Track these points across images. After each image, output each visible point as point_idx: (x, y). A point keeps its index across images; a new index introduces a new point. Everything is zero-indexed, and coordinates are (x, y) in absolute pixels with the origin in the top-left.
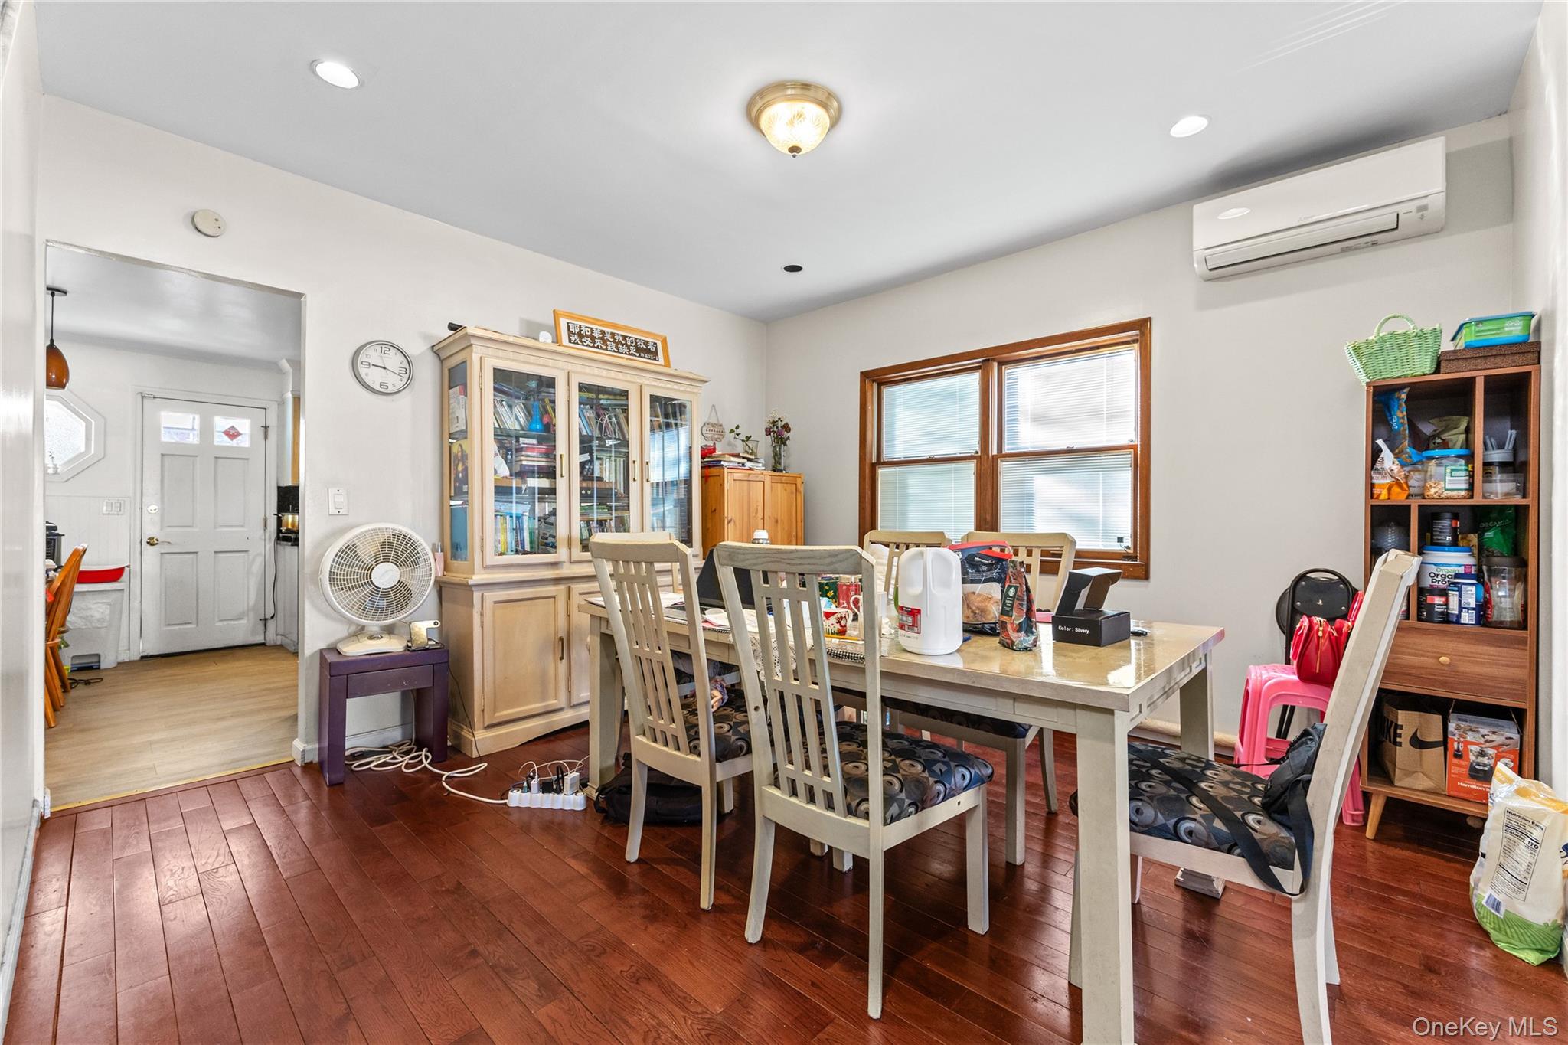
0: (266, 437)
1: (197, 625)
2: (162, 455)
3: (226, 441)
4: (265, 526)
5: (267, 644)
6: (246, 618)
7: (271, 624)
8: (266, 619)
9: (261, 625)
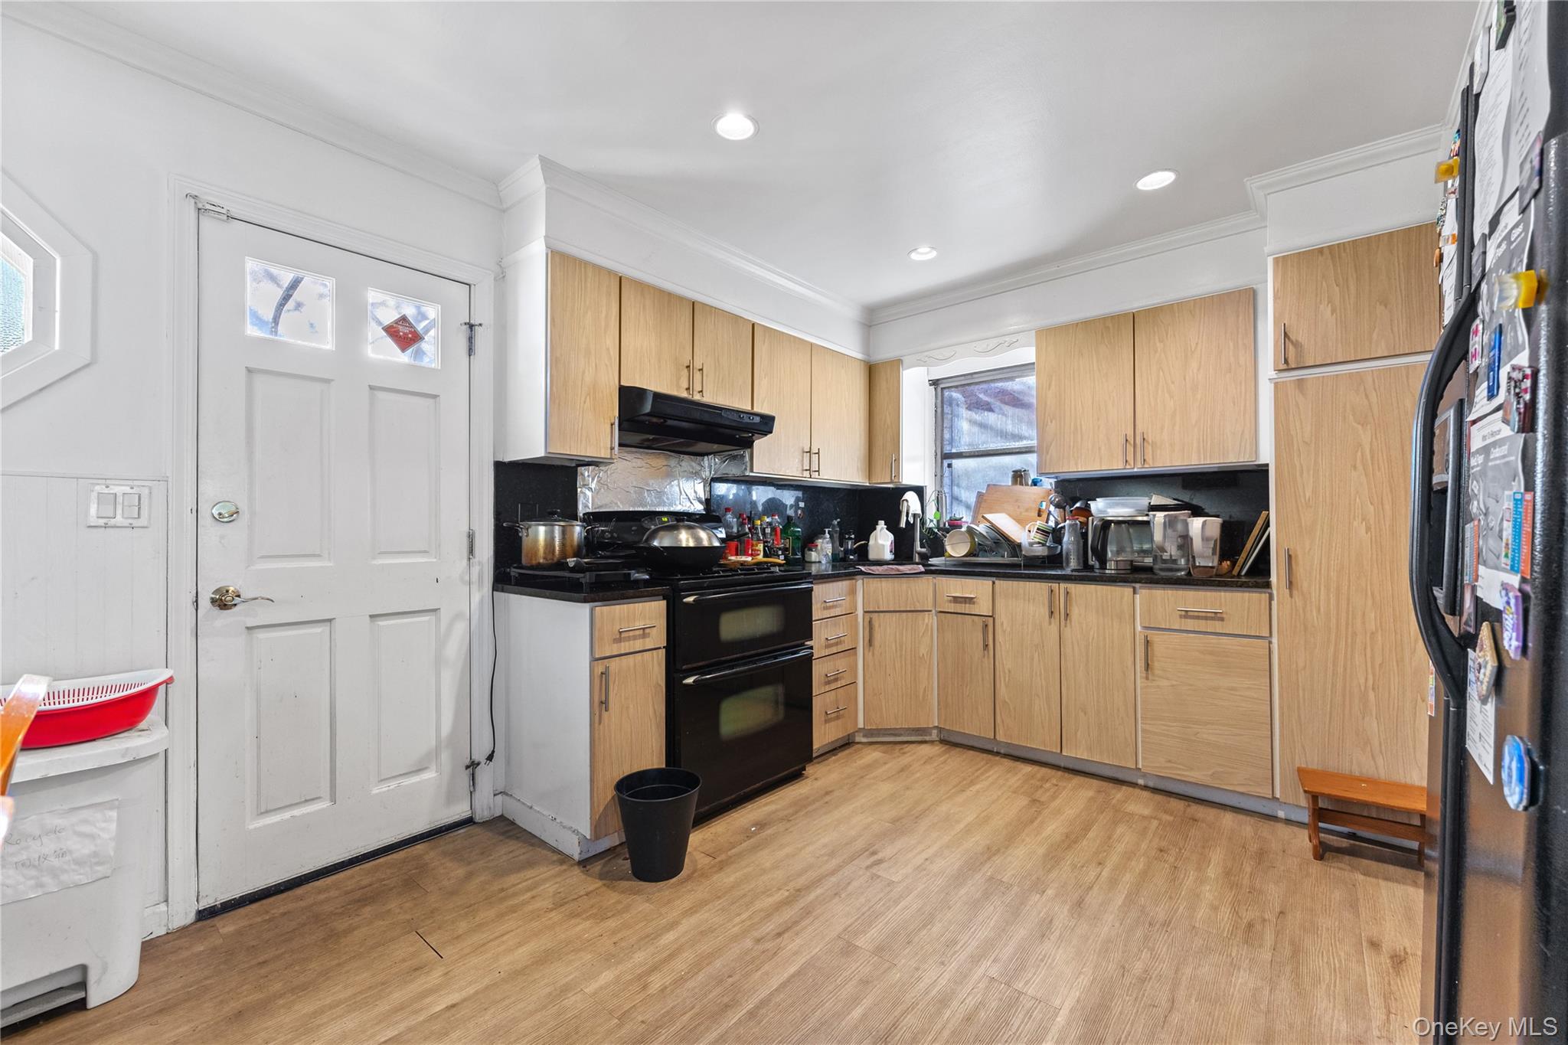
0: (471, 351)
1: (333, 800)
2: (249, 370)
3: (390, 353)
4: (471, 551)
5: (477, 819)
6: (433, 767)
7: (485, 774)
8: (473, 765)
9: (465, 776)
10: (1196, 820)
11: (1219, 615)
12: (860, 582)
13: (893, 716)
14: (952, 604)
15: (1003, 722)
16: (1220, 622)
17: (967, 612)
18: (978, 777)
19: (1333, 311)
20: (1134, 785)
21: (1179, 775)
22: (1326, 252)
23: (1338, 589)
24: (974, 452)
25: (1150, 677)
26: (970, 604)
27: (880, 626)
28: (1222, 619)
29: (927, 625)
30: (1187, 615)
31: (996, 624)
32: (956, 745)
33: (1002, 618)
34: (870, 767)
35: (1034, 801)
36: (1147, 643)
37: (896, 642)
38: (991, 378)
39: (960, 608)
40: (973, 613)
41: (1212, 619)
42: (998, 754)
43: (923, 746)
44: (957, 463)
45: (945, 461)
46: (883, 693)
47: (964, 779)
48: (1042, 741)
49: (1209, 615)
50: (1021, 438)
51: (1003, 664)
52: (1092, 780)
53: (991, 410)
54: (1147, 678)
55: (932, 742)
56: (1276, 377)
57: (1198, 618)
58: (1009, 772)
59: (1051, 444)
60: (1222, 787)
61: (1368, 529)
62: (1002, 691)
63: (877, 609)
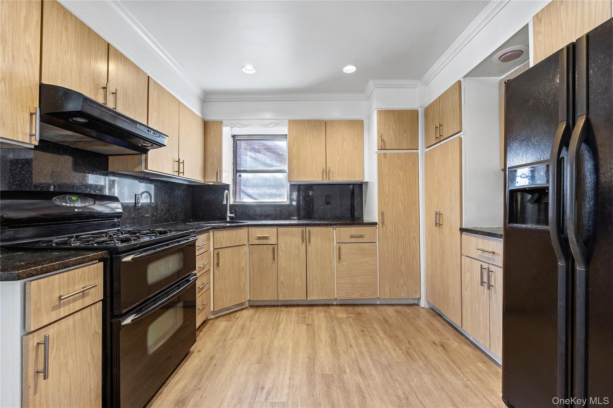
10: (360, 314)
11: (362, 236)
12: (211, 233)
13: (228, 301)
14: (258, 240)
15: (282, 291)
16: (362, 238)
17: (265, 244)
18: (278, 321)
19: (393, 132)
20: (333, 305)
21: (349, 297)
22: (391, 112)
23: (395, 225)
24: (252, 170)
25: (340, 262)
26: (266, 239)
27: (222, 255)
28: (363, 237)
29: (245, 252)
30: (352, 237)
31: (279, 247)
32: (258, 307)
33: (282, 245)
34: (225, 332)
35: (308, 325)
36: (339, 249)
37: (230, 262)
38: (261, 138)
39: (261, 242)
40: (268, 244)
41: (360, 237)
42: (278, 306)
43: (244, 311)
44: (244, 175)
45: (238, 174)
46: (224, 290)
47: (274, 324)
48: (299, 296)
49: (359, 236)
50: (272, 166)
51: (282, 266)
52: (319, 307)
53: (259, 152)
54: (339, 263)
55: (246, 308)
56: (377, 151)
57: (355, 237)
58: (289, 314)
59: (295, 169)
60: (363, 298)
61: (402, 204)
62: (282, 277)
63: (221, 247)
